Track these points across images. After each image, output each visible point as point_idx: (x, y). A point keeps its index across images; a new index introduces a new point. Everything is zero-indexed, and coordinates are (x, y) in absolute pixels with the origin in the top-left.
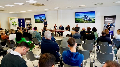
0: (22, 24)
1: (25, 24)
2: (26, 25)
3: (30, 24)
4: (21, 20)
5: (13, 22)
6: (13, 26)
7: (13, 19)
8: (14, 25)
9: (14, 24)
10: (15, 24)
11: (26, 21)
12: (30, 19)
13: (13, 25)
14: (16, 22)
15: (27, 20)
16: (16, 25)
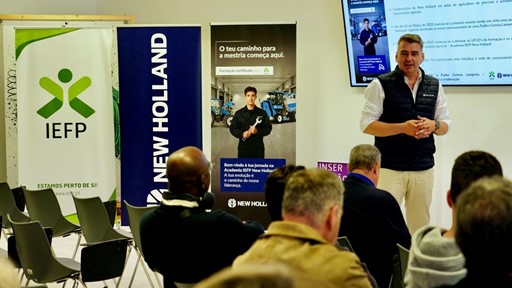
0: (160, 101)
1: (208, 103)
2: (217, 118)
3: (277, 98)
4: (159, 49)
5: (45, 83)
6: (52, 132)
7: (49, 34)
8: (66, 114)
9: (56, 105)
10: (77, 105)
11: (217, 61)
12: (283, 37)
13: (45, 112)
14: (86, 82)
15: (230, 52)
16: (79, 118)
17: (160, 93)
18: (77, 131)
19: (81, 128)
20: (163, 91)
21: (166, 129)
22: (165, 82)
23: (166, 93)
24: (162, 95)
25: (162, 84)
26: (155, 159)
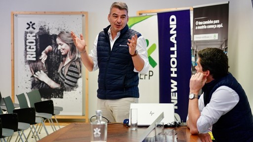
0: (173, 58)
4: (173, 25)
11: (195, 31)
14: (154, 46)
15: (200, 25)
17: (173, 52)
18: (150, 76)
19: (151, 73)
20: (174, 51)
21: (175, 75)
22: (175, 45)
23: (176, 52)
24: (174, 54)
25: (174, 47)
26: (172, 93)
